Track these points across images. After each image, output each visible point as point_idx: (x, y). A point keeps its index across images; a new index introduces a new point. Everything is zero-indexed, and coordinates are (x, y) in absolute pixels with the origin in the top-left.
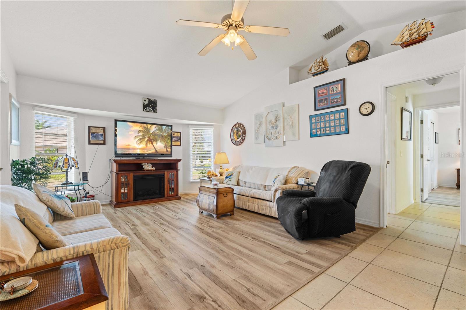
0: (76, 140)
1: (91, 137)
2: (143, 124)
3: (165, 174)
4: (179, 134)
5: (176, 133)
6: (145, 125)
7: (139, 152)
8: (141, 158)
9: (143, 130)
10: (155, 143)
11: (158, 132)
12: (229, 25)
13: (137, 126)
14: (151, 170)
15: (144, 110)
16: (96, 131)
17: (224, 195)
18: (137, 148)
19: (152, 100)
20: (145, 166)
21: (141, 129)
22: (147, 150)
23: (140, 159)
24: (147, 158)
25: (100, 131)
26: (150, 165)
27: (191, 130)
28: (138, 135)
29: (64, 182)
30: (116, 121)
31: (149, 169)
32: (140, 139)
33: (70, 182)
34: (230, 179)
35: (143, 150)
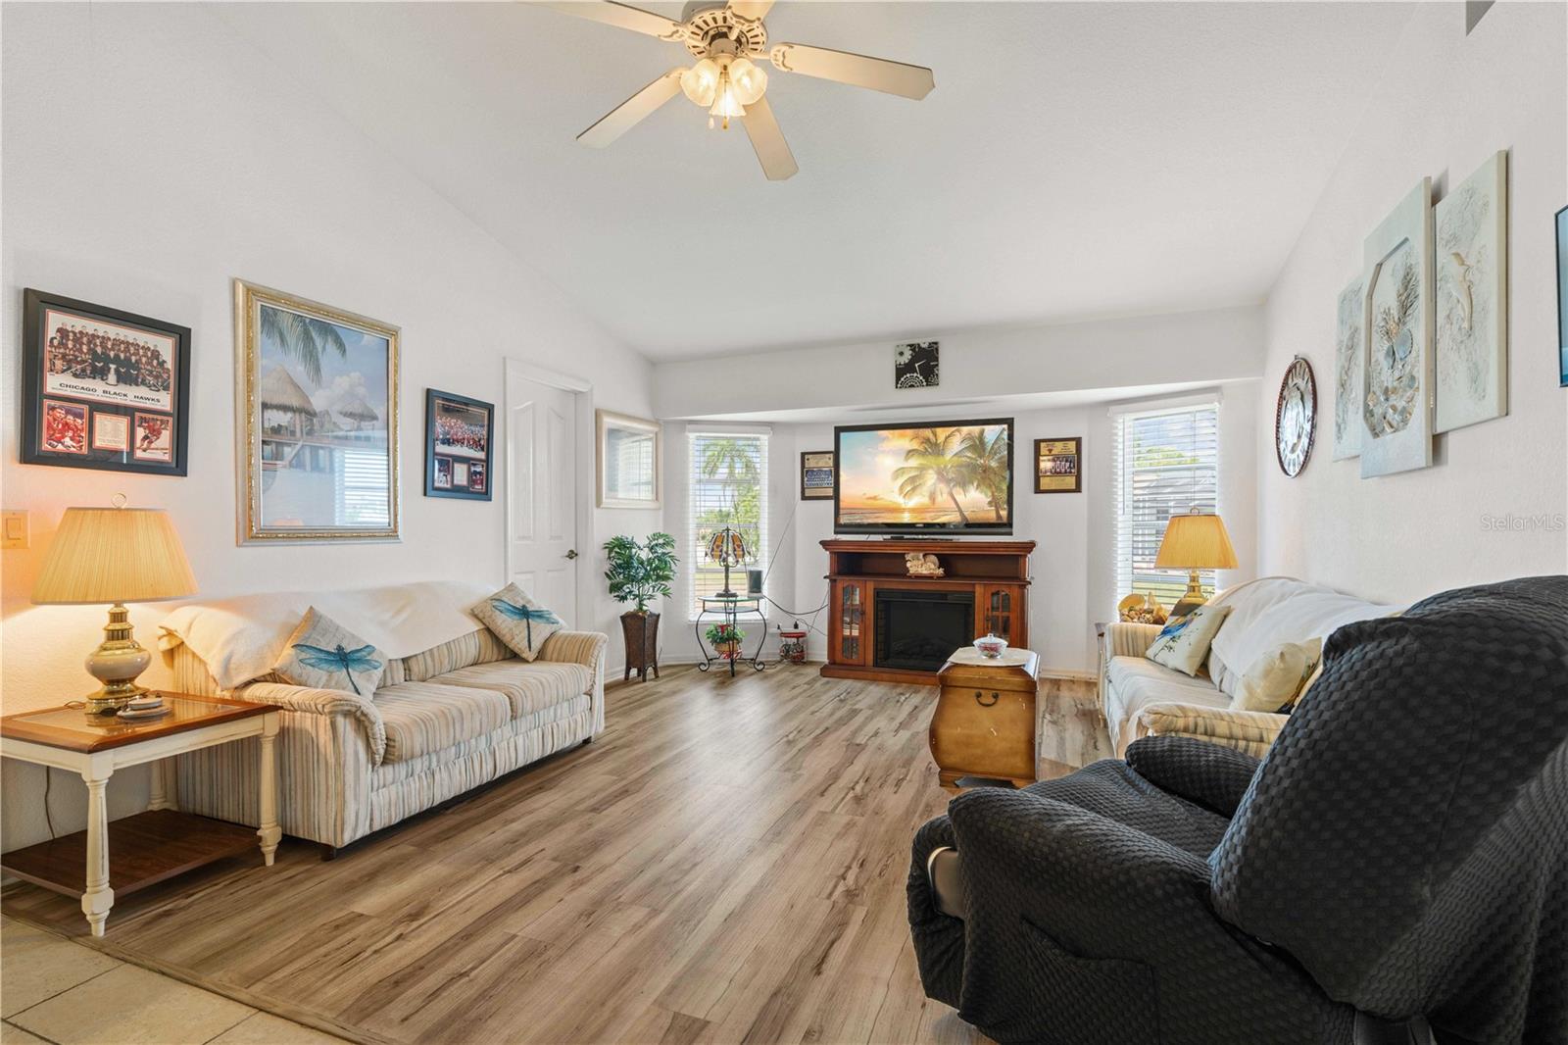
0: (774, 490)
1: (806, 479)
2: (921, 430)
3: (974, 592)
4: (1072, 445)
5: (1059, 445)
6: (927, 433)
7: (906, 518)
8: (906, 537)
9: (921, 448)
10: (961, 491)
11: (969, 457)
12: (712, 33)
13: (902, 436)
14: (930, 577)
15: (899, 385)
16: (817, 463)
17: (979, 696)
18: (903, 506)
19: (923, 346)
20: (915, 562)
21: (915, 445)
22: (933, 514)
23: (902, 538)
24: (925, 537)
25: (827, 463)
26: (934, 558)
27: (1125, 425)
28: (905, 466)
29: (721, 592)
30: (839, 430)
31: (925, 572)
32: (913, 479)
33: (733, 592)
34: (1171, 643)
35: (922, 512)
